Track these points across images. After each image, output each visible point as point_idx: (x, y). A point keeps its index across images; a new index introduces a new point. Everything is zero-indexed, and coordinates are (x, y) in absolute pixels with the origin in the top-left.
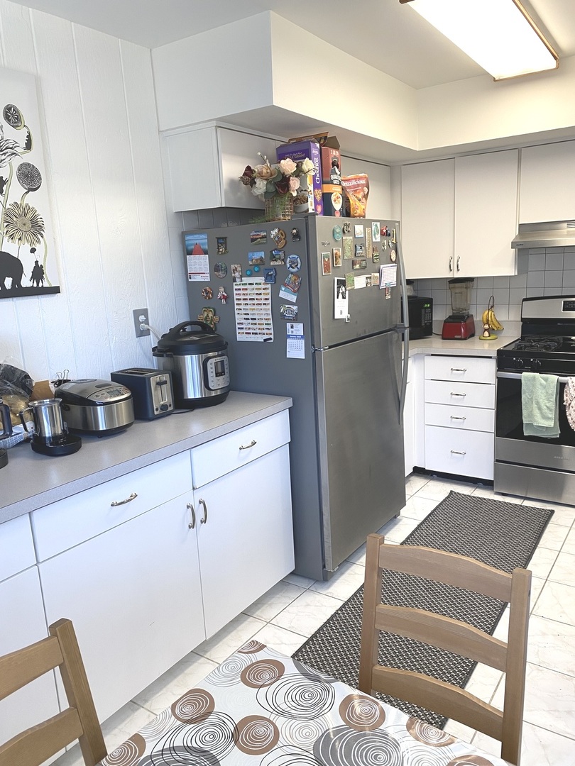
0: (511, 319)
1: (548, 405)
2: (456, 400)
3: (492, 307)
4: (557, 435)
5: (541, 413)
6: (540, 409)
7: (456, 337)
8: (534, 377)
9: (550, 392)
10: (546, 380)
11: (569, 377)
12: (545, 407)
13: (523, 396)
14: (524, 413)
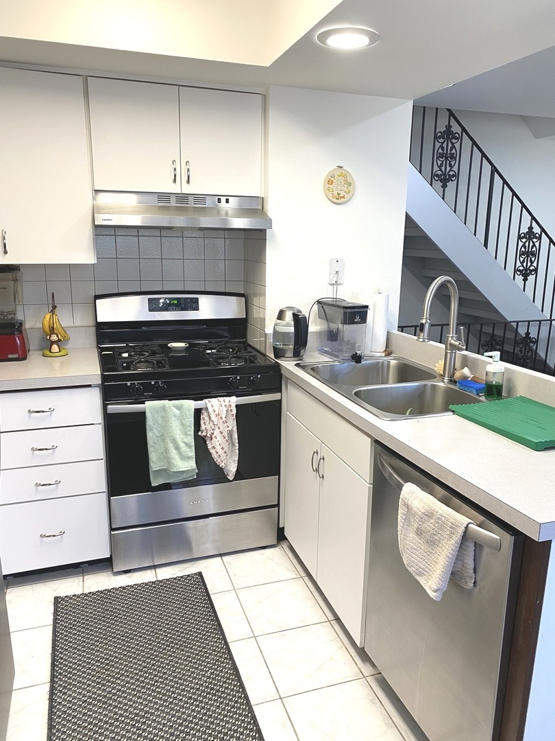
0: (78, 323)
1: (186, 440)
2: (41, 458)
3: (55, 307)
4: (193, 475)
5: (180, 453)
6: (177, 448)
7: (10, 356)
8: (164, 408)
9: (188, 423)
10: (179, 408)
11: (206, 400)
12: (183, 445)
13: (150, 435)
14: (153, 456)
